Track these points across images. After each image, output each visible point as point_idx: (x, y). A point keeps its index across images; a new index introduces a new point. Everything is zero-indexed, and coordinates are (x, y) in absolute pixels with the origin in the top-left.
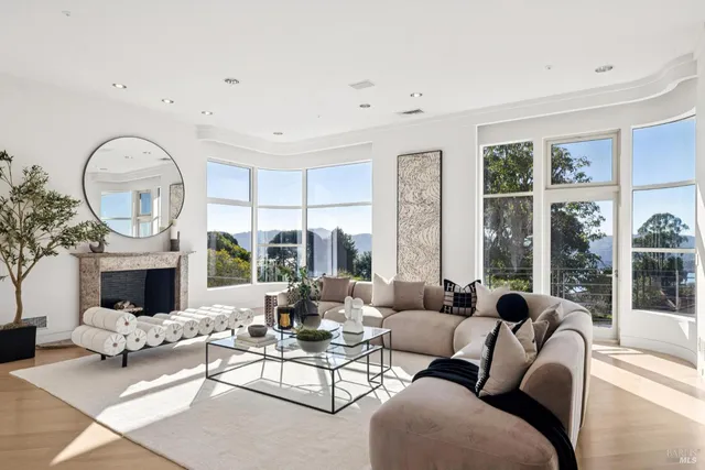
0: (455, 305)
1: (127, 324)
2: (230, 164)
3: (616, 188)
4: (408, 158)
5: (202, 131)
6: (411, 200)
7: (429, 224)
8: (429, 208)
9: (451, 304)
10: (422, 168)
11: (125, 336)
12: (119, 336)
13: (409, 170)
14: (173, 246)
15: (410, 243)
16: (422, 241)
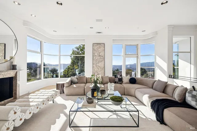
0: (119, 81)
1: (15, 113)
2: (34, 38)
3: (137, 55)
4: (96, 44)
5: (25, 23)
6: (97, 55)
7: (101, 61)
8: (101, 57)
9: (118, 81)
10: (100, 47)
11: (14, 120)
12: (10, 122)
13: (96, 48)
14: (14, 67)
15: (96, 66)
16: (100, 65)
